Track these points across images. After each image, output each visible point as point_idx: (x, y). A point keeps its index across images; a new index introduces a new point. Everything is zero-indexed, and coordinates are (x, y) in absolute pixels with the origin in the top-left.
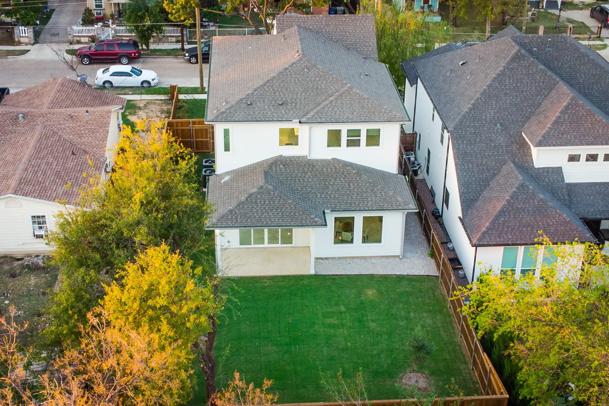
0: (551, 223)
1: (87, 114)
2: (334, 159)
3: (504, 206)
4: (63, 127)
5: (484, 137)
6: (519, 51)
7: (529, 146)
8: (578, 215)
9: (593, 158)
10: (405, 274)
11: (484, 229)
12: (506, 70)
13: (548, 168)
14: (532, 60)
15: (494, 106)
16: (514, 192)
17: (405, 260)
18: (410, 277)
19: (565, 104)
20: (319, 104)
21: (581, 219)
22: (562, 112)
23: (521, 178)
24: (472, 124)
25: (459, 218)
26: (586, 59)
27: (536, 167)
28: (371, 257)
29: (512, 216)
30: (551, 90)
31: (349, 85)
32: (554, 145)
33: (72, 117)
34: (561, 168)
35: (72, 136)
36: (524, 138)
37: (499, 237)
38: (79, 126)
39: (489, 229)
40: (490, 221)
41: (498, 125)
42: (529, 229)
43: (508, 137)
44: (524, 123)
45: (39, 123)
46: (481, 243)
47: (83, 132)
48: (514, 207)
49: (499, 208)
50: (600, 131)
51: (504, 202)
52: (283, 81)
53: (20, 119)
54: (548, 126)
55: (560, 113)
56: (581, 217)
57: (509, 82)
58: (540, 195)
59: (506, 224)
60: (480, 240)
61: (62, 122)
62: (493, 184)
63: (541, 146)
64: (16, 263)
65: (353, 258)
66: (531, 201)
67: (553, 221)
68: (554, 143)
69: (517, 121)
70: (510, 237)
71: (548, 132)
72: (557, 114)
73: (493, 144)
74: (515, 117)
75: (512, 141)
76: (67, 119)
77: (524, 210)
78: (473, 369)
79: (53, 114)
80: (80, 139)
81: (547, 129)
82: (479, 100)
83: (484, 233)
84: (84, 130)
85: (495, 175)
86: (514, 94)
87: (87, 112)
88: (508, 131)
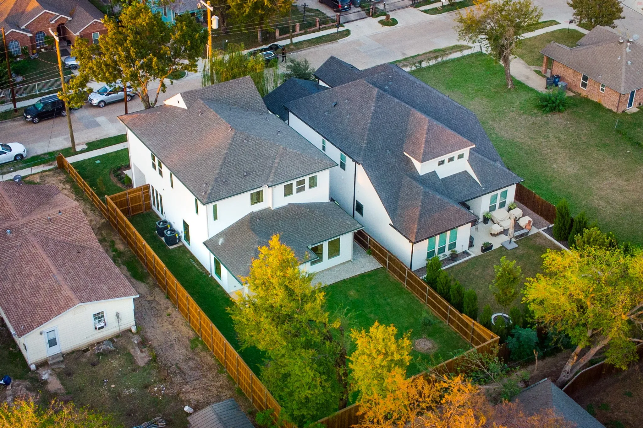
0: (450, 214)
1: (60, 214)
2: (289, 204)
3: (421, 211)
4: (49, 231)
5: (383, 163)
6: (379, 92)
7: (410, 159)
8: (456, 201)
9: (451, 160)
10: (363, 272)
11: (415, 230)
12: (376, 109)
13: (428, 173)
14: (389, 96)
15: (380, 138)
16: (422, 199)
17: (355, 262)
18: (367, 274)
19: (426, 127)
20: (271, 168)
21: (459, 203)
22: (427, 134)
23: (422, 188)
24: (372, 155)
25: (390, 224)
26: (415, 85)
27: (421, 175)
28: (333, 267)
29: (428, 216)
30: (408, 116)
31: (282, 147)
32: (431, 159)
33: (50, 220)
34: (435, 171)
35: (62, 237)
36: (407, 156)
37: (426, 232)
38: (62, 226)
39: (418, 229)
40: (416, 223)
41: (388, 151)
42: (440, 221)
43: (397, 158)
44: (402, 144)
45: (27, 233)
46: (418, 240)
47: (68, 231)
48: (426, 209)
49: (418, 213)
50: (453, 141)
51: (419, 208)
52: (235, 155)
53: (8, 234)
54: (423, 146)
55: (426, 134)
56: (458, 202)
57: (382, 117)
58: (437, 196)
59: (427, 223)
60: (416, 239)
61: (45, 227)
62: (402, 195)
63: (424, 161)
64: (88, 354)
65: (323, 271)
66: (434, 202)
67: (451, 211)
68: (431, 157)
69: (398, 145)
70: (432, 230)
71: (425, 150)
72: (425, 136)
73: (390, 166)
74: (395, 142)
75: (400, 161)
76: (47, 223)
77: (432, 210)
78: (448, 325)
79: (33, 222)
80: (70, 238)
81: (423, 148)
82: (370, 136)
83: (417, 233)
84: (68, 229)
85: (399, 188)
86: (388, 125)
87: (60, 212)
88: (395, 153)
